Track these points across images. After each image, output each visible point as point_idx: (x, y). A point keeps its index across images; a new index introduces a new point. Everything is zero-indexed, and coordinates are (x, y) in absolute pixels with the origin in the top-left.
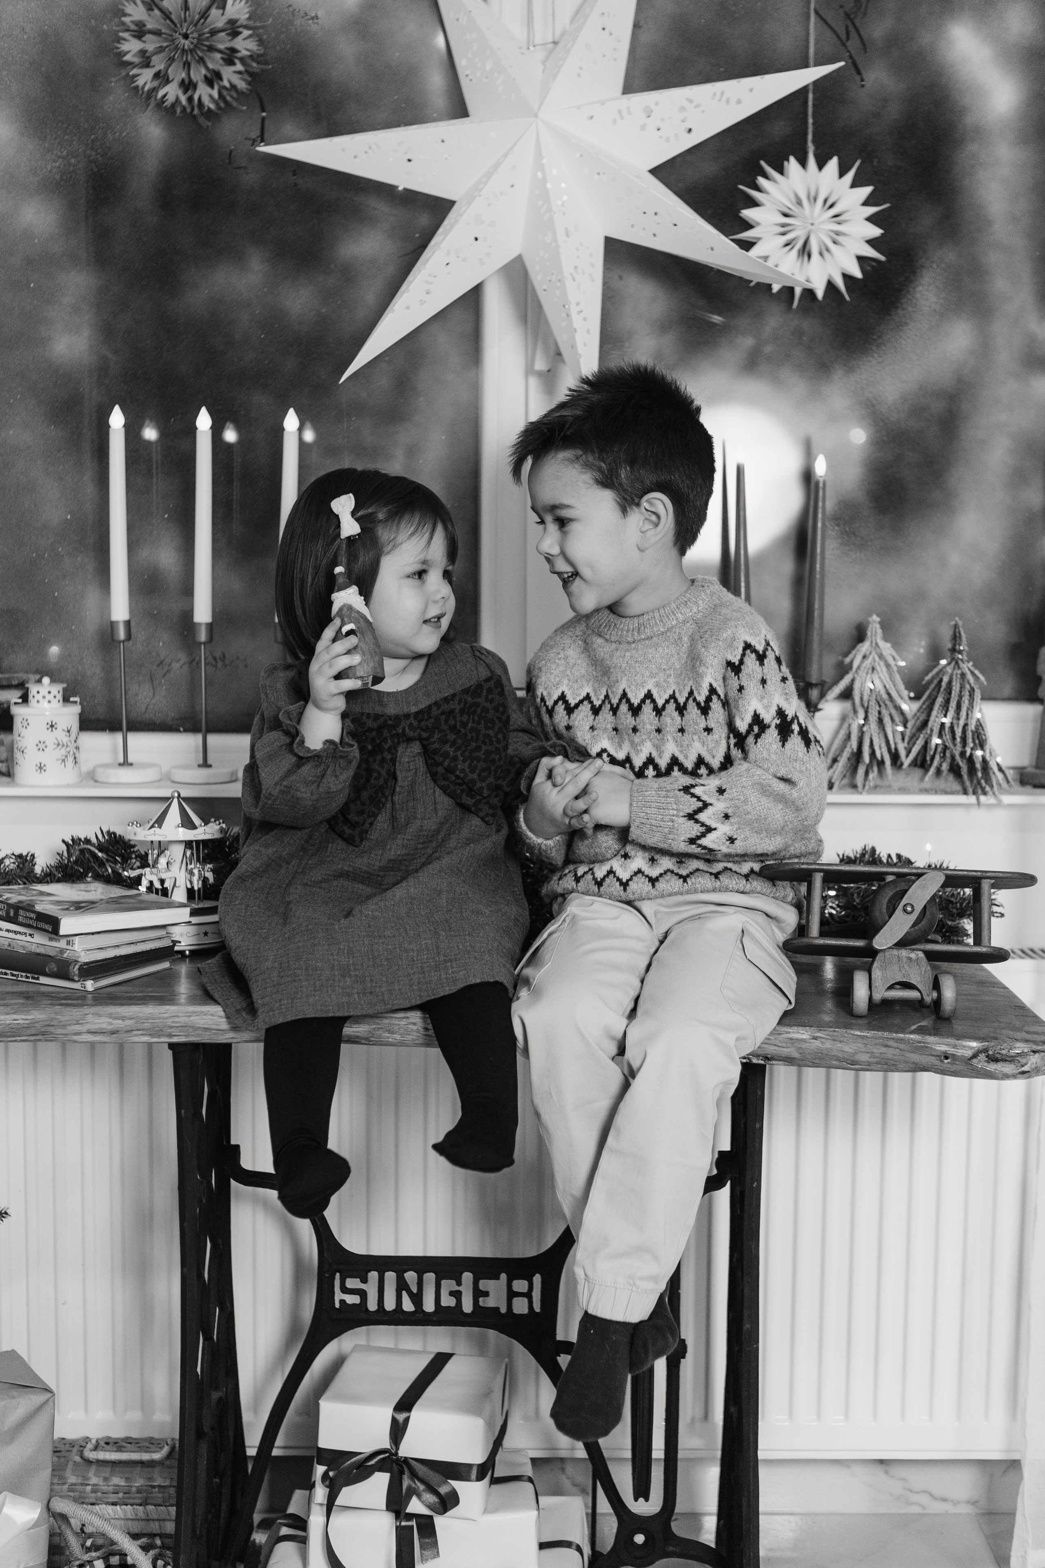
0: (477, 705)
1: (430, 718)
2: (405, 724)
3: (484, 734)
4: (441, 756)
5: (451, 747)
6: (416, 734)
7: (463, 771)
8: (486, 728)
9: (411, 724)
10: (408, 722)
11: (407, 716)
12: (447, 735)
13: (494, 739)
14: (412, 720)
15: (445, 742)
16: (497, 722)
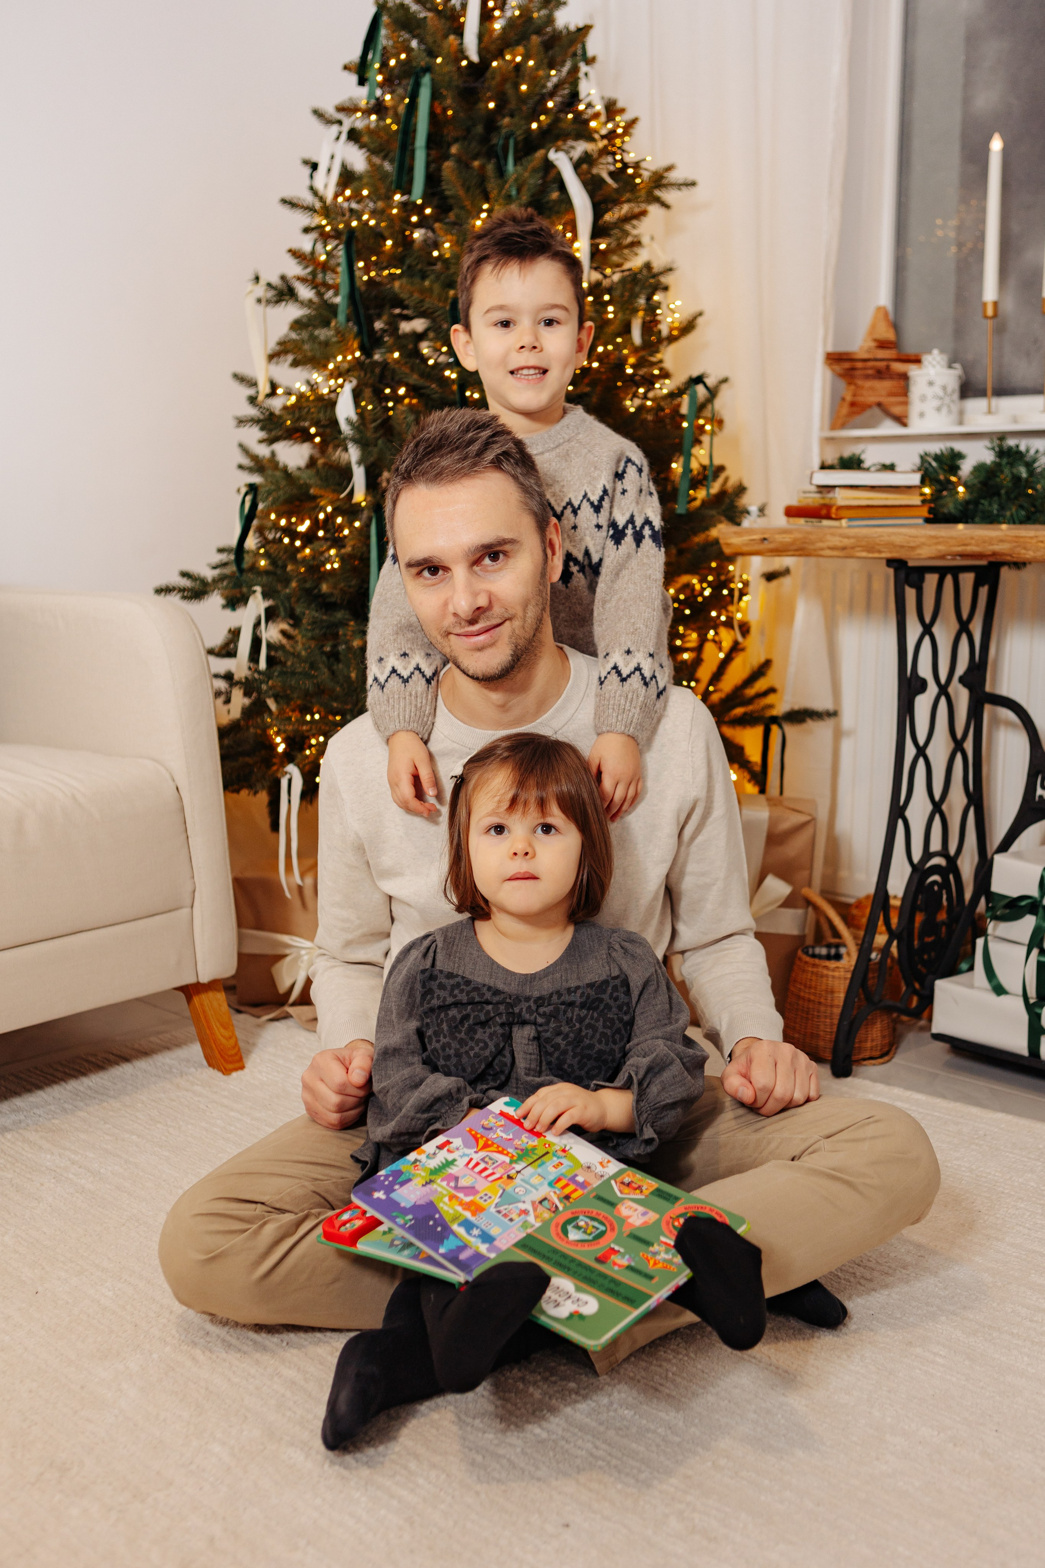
0: (601, 1000)
1: (549, 1005)
2: (524, 1005)
3: (603, 1033)
4: (552, 1046)
5: (563, 1040)
6: (532, 1018)
7: (571, 1066)
8: (604, 1027)
9: (530, 1007)
10: (527, 1004)
11: (528, 999)
12: (561, 1026)
13: (611, 1040)
14: (531, 1003)
15: (559, 1033)
16: (617, 1022)
